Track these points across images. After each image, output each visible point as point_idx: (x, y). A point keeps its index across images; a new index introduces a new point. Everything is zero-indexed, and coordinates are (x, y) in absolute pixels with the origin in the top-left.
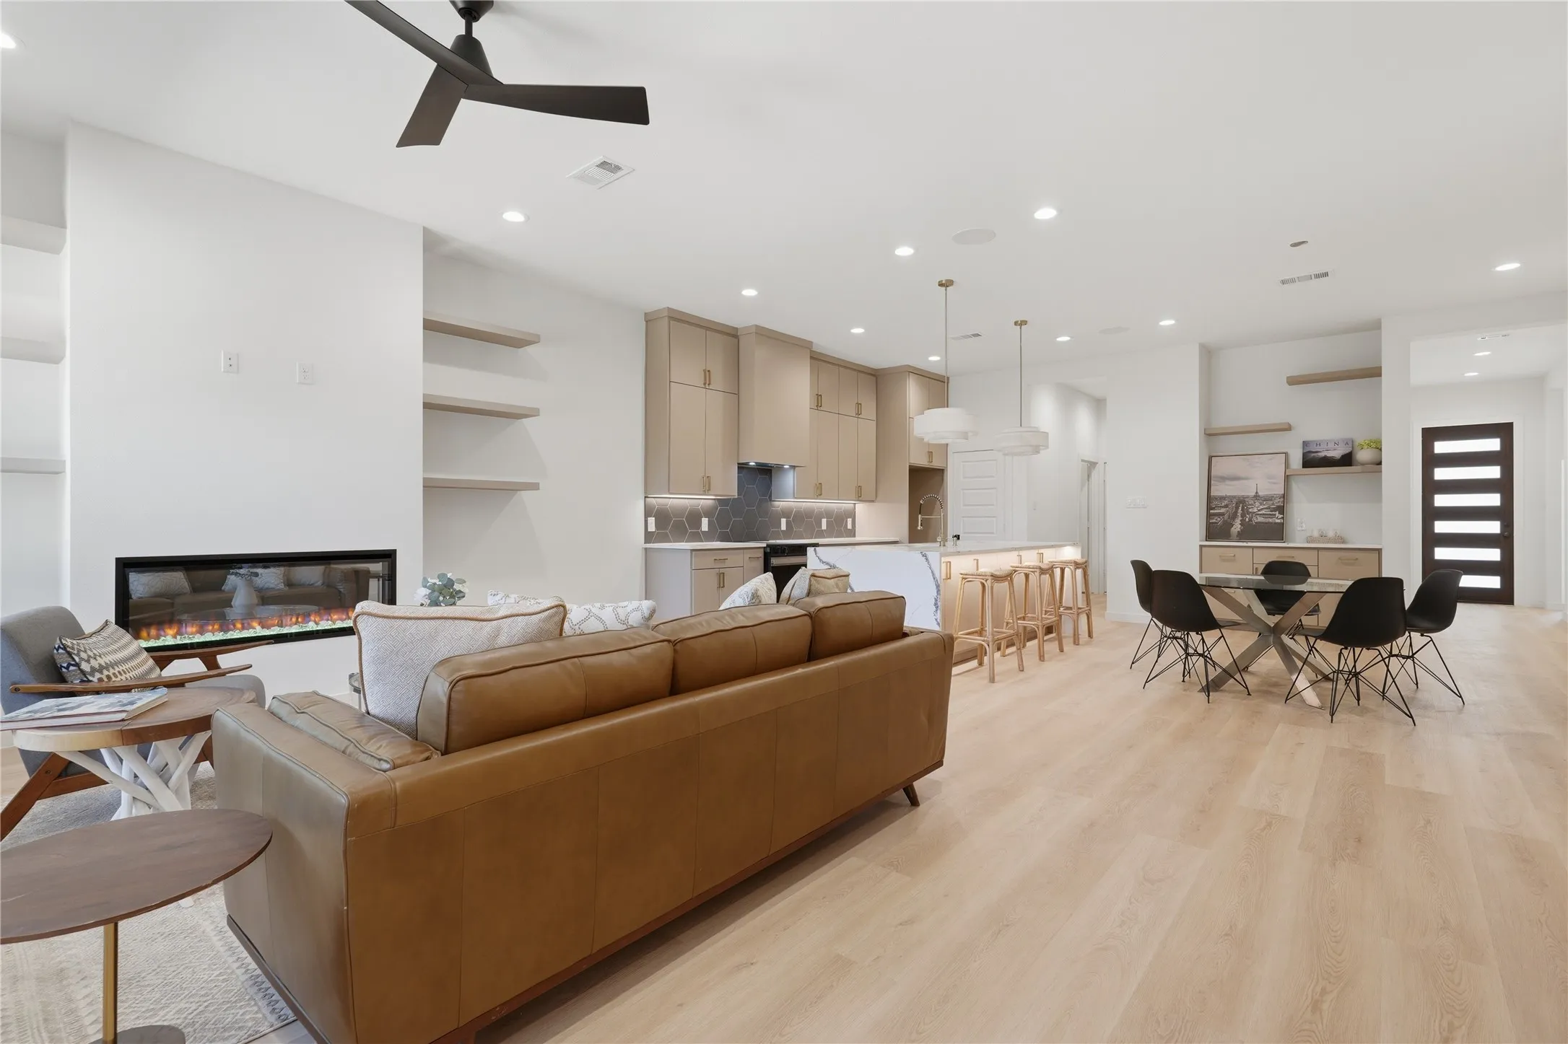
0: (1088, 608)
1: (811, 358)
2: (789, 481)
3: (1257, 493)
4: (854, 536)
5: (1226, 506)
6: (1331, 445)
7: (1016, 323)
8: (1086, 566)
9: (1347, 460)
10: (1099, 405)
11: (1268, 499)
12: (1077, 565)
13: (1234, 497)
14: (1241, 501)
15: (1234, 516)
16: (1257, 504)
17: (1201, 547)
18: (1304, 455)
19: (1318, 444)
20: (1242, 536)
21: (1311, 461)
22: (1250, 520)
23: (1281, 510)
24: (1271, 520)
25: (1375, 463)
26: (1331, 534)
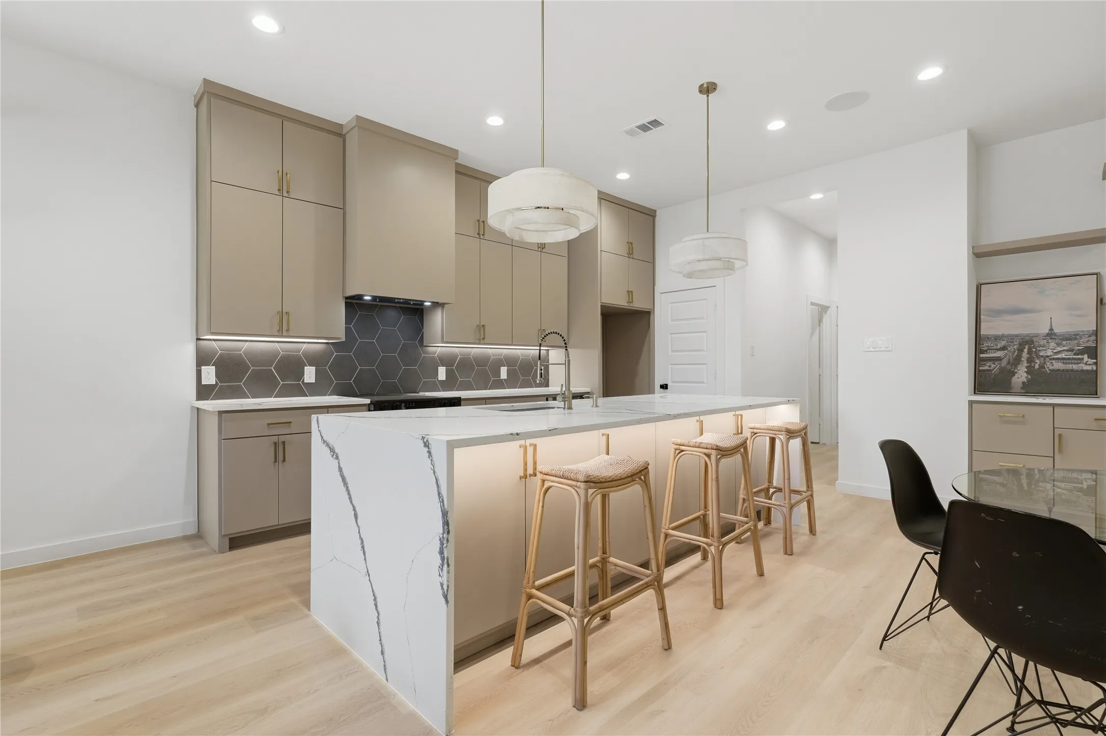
0: (809, 493)
1: (457, 172)
2: (437, 322)
3: (1051, 329)
4: (547, 385)
5: (1004, 348)
8: (805, 434)
10: (830, 244)
11: (1070, 337)
12: (791, 433)
13: (1017, 336)
14: (1027, 342)
15: (1017, 361)
16: (1052, 345)
17: (971, 403)
20: (1028, 389)
22: (1042, 366)
23: (1093, 352)
24: (1075, 367)
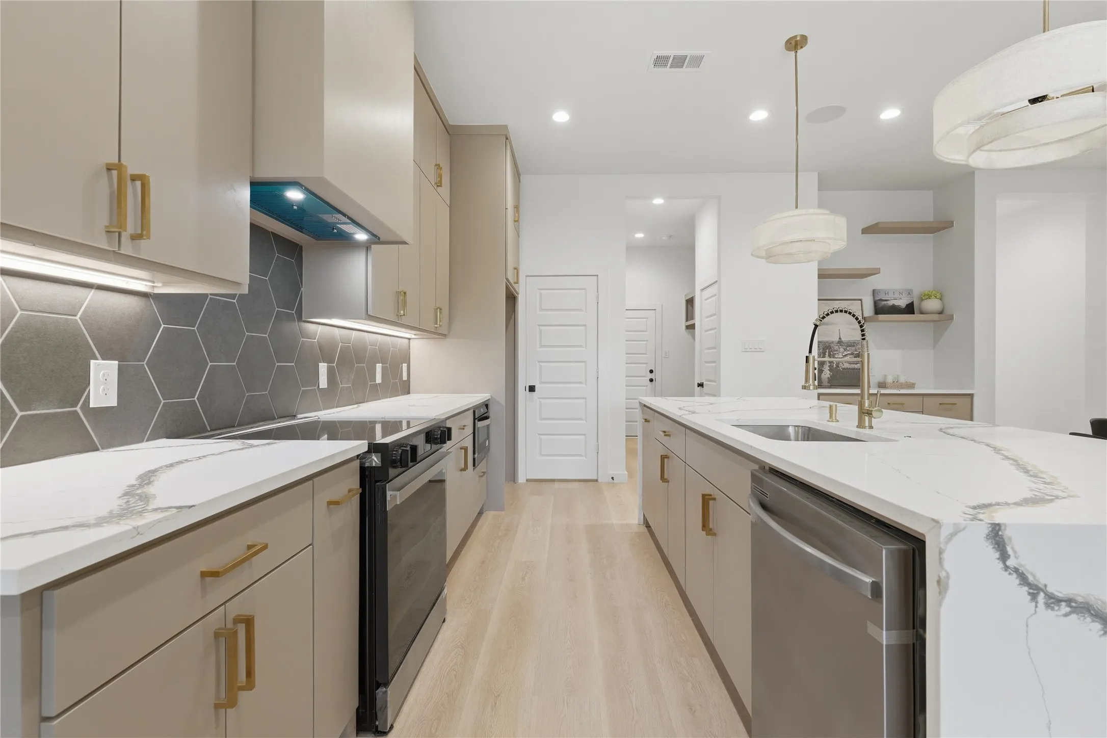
3: (840, 338)
4: (408, 392)
6: (897, 295)
9: (910, 309)
11: (849, 345)
16: (842, 350)
18: (875, 302)
19: (887, 293)
20: (831, 383)
21: (880, 309)
22: (837, 366)
24: (852, 367)
25: (941, 313)
26: (902, 379)
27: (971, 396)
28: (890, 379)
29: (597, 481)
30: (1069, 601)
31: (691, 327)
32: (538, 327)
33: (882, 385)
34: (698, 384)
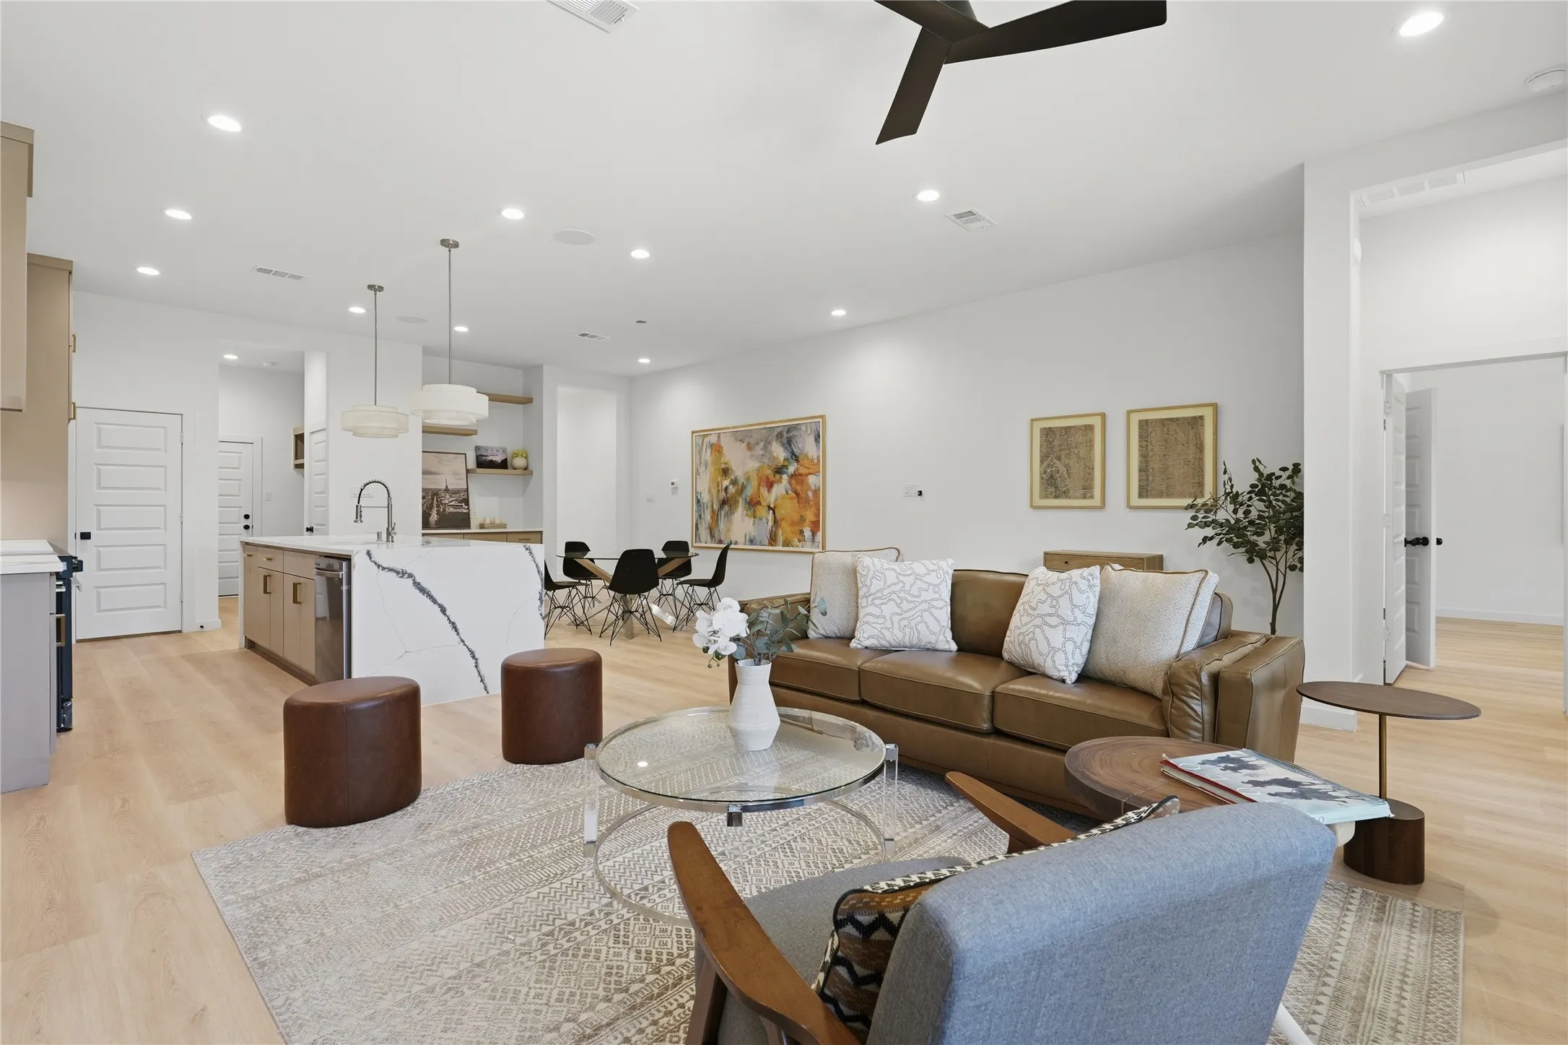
3: (447, 487)
6: (494, 452)
7: (370, 287)
9: (504, 465)
11: (456, 492)
13: (430, 490)
14: (436, 494)
15: (431, 506)
16: (448, 496)
17: (422, 535)
18: (477, 457)
19: (486, 450)
20: (439, 524)
21: (483, 463)
22: (444, 510)
23: (466, 501)
24: (459, 511)
25: (526, 469)
26: (497, 522)
27: (541, 533)
28: (488, 521)
29: (180, 631)
30: (388, 568)
31: (300, 467)
32: (95, 466)
33: (482, 526)
34: (307, 528)
